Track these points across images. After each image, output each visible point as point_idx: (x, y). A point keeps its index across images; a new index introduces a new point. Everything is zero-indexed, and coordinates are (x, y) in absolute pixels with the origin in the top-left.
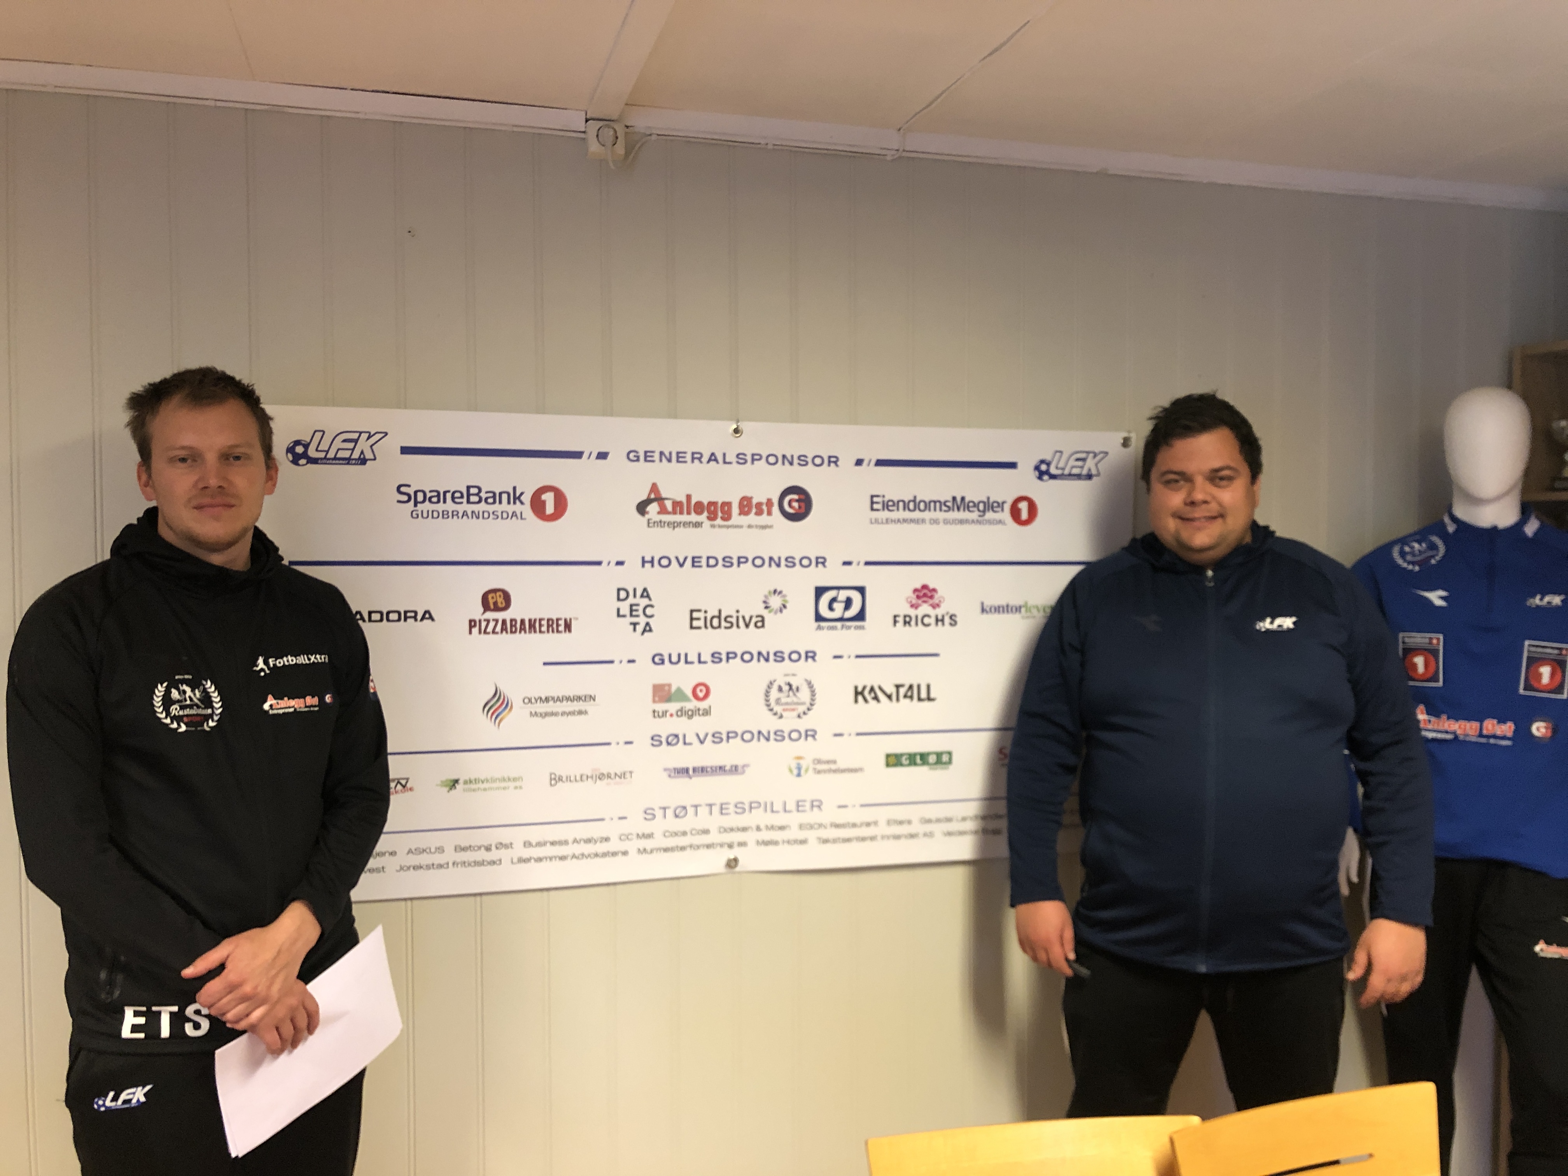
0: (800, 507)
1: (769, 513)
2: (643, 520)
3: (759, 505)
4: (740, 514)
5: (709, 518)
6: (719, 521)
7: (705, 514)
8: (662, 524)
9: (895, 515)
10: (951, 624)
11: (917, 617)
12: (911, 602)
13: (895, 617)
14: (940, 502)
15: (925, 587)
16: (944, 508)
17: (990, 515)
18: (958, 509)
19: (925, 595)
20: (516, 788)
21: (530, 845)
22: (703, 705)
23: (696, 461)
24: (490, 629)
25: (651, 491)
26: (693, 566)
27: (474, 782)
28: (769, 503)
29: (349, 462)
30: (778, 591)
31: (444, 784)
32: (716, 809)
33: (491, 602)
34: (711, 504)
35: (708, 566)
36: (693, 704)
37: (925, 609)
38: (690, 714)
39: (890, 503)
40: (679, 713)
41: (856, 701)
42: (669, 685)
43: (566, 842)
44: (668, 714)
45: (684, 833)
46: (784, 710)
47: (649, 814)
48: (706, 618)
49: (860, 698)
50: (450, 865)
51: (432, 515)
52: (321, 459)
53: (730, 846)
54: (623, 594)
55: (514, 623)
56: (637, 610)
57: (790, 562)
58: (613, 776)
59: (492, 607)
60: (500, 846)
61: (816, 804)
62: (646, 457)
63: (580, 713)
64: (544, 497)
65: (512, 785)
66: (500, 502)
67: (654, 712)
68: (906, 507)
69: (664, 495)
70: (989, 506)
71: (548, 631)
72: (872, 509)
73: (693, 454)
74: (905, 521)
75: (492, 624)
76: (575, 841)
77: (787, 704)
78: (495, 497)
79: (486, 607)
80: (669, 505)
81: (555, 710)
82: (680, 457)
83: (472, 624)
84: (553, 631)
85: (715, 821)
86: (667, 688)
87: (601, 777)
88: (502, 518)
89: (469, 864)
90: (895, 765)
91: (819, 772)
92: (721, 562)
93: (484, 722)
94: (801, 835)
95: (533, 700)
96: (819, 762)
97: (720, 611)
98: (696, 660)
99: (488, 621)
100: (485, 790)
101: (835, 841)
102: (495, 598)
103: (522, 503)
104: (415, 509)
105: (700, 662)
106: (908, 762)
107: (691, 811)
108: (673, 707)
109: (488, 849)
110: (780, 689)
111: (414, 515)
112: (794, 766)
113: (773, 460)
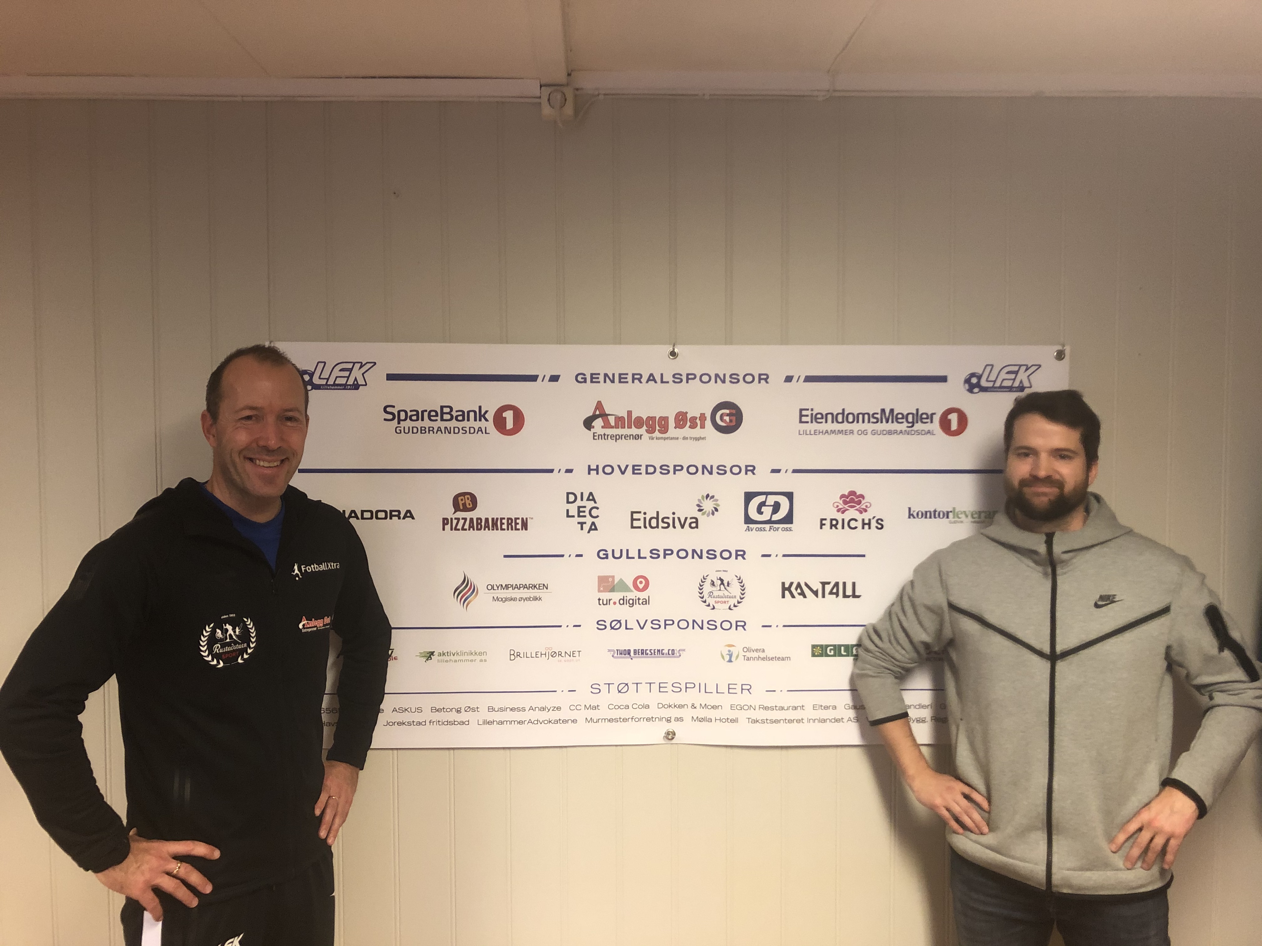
0: (731, 421)
1: (703, 426)
2: (590, 433)
3: (693, 419)
4: (675, 428)
5: (647, 431)
6: (657, 434)
7: (645, 428)
8: (606, 437)
9: (823, 427)
10: (877, 528)
11: (843, 520)
12: (838, 506)
13: (822, 520)
14: (868, 414)
15: (852, 493)
16: (872, 420)
17: (918, 426)
18: (887, 422)
19: (852, 501)
20: (481, 661)
21: (493, 709)
22: (643, 595)
23: (636, 381)
24: (459, 527)
25: (596, 409)
26: (634, 473)
27: (446, 654)
28: (703, 417)
29: (345, 387)
30: (710, 495)
31: (422, 655)
32: (655, 687)
33: (461, 503)
34: (649, 418)
35: (647, 473)
36: (633, 594)
37: (852, 513)
38: (632, 603)
39: (819, 416)
40: (622, 602)
41: (783, 596)
42: (613, 577)
43: (524, 710)
44: (612, 602)
45: (627, 707)
46: (716, 602)
47: (596, 689)
48: (645, 518)
49: (787, 593)
50: (428, 723)
51: (411, 430)
52: (323, 385)
53: (669, 721)
54: (572, 497)
55: (479, 521)
56: (584, 512)
57: (722, 470)
58: (563, 655)
59: (461, 508)
60: (469, 709)
61: (747, 688)
62: (592, 378)
63: (536, 599)
64: (504, 415)
65: (478, 658)
66: (468, 420)
67: (599, 599)
68: (835, 419)
69: (607, 413)
70: (919, 417)
71: (508, 529)
72: (801, 422)
73: (633, 375)
74: (833, 432)
75: (462, 522)
76: (531, 708)
77: (718, 597)
78: (464, 416)
79: (457, 508)
80: (612, 420)
81: (513, 596)
82: (622, 378)
83: (445, 521)
84: (512, 529)
85: (654, 698)
86: (610, 580)
87: (554, 654)
88: (470, 433)
89: (443, 723)
90: (821, 655)
91: (748, 659)
92: (658, 470)
93: (455, 604)
94: (732, 715)
95: (495, 588)
96: (749, 650)
97: (658, 513)
98: (636, 556)
99: (458, 519)
100: (456, 661)
101: (763, 722)
102: (464, 499)
103: (486, 420)
104: (399, 425)
105: (640, 557)
106: (832, 653)
107: (633, 687)
108: (616, 596)
109: (458, 711)
110: (713, 584)
111: (398, 431)
112: (725, 652)
113: (705, 378)
